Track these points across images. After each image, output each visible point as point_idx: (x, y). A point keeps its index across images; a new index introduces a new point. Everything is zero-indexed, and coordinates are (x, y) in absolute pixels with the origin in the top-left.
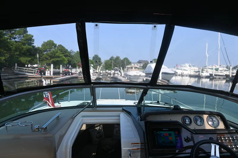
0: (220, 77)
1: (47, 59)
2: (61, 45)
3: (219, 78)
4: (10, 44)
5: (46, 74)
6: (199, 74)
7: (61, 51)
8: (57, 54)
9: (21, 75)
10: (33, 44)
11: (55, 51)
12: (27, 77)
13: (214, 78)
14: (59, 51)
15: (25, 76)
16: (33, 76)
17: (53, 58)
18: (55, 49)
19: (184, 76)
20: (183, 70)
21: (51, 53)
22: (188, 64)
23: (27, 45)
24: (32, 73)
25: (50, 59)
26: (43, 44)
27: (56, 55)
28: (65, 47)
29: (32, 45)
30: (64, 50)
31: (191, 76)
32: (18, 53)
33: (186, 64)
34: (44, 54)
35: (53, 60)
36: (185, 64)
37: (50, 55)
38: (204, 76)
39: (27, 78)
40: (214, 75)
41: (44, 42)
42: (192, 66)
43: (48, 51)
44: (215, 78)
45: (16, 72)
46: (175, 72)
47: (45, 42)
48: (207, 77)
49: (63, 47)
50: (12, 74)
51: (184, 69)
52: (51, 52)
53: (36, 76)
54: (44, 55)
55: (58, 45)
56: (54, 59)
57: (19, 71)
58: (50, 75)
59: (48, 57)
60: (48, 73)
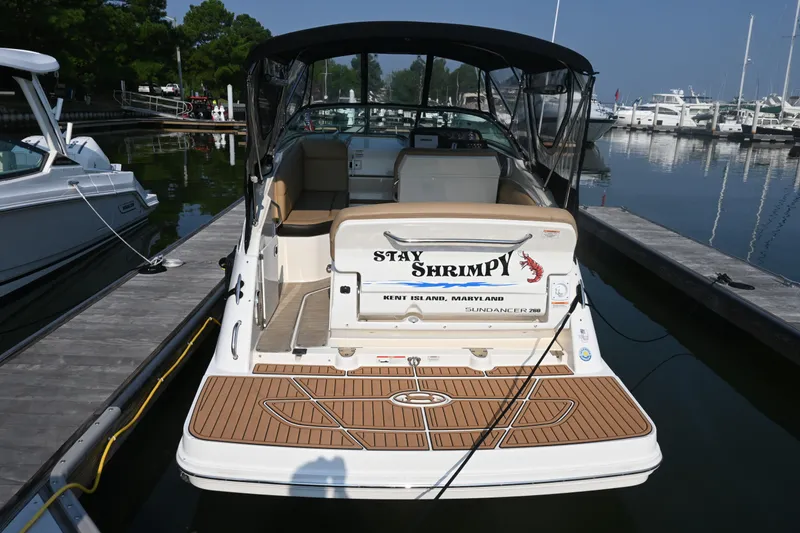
0: (775, 137)
1: (205, 66)
2: (247, 17)
3: (772, 141)
4: (111, 20)
5: (215, 116)
6: (709, 126)
7: (249, 40)
8: (236, 50)
9: (141, 117)
10: (164, 14)
11: (228, 39)
12: (161, 124)
13: (753, 141)
14: (242, 40)
15: (152, 120)
16: (177, 120)
17: (225, 62)
18: (229, 32)
19: (658, 131)
20: (657, 111)
21: (218, 46)
22: (682, 92)
23: (148, 19)
24: (173, 112)
25: (216, 69)
26: (188, 15)
27: (231, 55)
28: (259, 24)
29: (162, 19)
30: (258, 36)
31: (680, 133)
32: (126, 46)
33: (675, 91)
34: (194, 49)
35: (225, 71)
36: (672, 93)
37: (214, 52)
38: (723, 133)
39: (161, 126)
40: (754, 130)
41: (192, 7)
42: (697, 100)
43: (205, 39)
44: (759, 141)
45: (126, 108)
46: (611, 115)
47: (195, 5)
48: (732, 137)
49: (254, 24)
50: (115, 115)
51: (661, 108)
52: (216, 42)
53: (184, 121)
54: (194, 55)
55: (238, 18)
56: (225, 68)
57: (134, 104)
58: (227, 118)
59: (206, 60)
60: (220, 113)
